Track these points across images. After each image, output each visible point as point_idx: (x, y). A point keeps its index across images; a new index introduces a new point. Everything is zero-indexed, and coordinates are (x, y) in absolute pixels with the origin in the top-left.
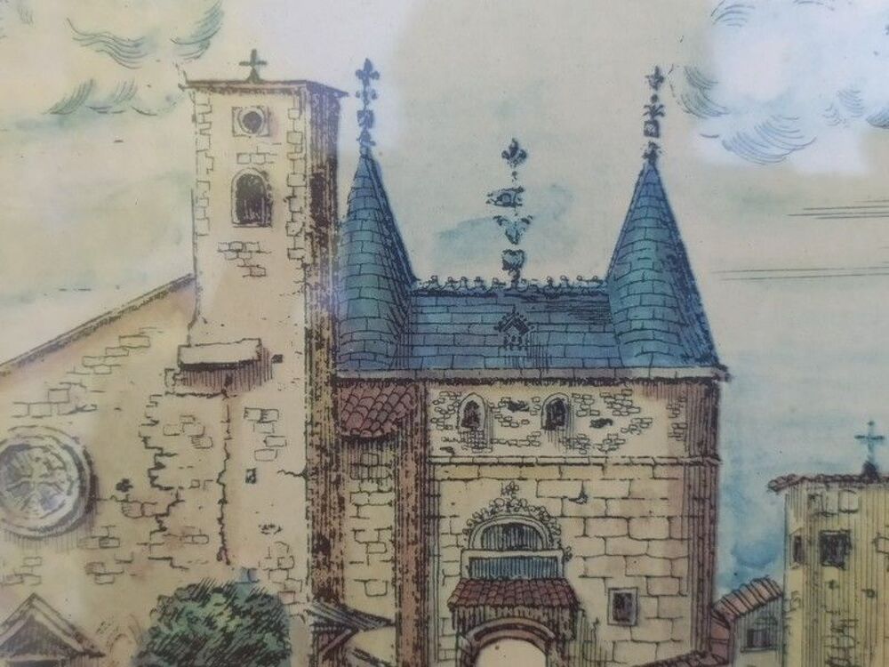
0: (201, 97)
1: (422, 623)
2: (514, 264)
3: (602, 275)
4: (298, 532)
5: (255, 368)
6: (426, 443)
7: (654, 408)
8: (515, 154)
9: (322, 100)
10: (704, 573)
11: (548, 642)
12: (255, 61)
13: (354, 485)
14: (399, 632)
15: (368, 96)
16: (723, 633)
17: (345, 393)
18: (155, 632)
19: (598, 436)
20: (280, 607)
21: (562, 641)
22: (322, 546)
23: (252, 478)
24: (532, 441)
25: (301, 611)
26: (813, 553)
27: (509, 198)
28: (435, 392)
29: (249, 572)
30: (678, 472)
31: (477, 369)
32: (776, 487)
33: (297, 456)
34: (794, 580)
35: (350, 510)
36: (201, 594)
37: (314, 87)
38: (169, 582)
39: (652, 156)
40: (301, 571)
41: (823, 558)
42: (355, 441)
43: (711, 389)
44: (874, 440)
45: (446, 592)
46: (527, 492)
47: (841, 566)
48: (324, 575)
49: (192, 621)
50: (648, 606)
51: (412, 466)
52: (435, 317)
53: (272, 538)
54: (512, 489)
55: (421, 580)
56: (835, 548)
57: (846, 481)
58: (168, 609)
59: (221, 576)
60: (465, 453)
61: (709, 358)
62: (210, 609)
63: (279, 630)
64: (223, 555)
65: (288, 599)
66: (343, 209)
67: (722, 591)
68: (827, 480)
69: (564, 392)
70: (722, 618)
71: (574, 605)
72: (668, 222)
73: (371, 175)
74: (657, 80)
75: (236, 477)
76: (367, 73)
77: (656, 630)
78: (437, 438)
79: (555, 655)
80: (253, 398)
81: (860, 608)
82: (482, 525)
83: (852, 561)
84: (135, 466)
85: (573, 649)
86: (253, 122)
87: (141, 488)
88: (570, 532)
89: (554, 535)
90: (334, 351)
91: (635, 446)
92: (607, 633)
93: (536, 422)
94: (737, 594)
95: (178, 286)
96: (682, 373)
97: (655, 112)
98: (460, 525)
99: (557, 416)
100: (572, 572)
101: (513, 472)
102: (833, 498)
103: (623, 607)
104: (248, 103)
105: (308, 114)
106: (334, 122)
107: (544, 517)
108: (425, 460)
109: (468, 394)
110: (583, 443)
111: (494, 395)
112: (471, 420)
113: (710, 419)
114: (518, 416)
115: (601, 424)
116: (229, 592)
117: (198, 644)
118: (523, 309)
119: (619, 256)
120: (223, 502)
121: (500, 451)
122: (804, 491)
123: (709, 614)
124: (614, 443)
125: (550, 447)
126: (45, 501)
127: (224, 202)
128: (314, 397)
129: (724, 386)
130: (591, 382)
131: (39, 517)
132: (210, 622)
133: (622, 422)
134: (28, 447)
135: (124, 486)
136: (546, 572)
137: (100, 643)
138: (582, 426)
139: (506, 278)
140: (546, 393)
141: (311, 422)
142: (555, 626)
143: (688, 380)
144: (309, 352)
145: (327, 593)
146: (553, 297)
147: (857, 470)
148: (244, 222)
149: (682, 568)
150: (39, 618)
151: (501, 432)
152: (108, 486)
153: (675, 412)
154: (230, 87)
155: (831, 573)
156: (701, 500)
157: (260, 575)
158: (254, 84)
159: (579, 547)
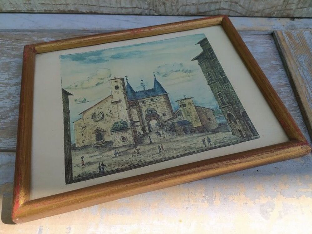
0: (110, 81)
1: (142, 121)
2: (144, 89)
3: (153, 88)
4: (127, 115)
5: (120, 101)
6: (139, 105)
7: (162, 97)
8: (142, 80)
9: (122, 79)
10: (172, 110)
11: (157, 120)
12: (115, 77)
13: (132, 110)
14: (140, 122)
15: (127, 78)
16: (175, 115)
17: (129, 102)
18: (112, 128)
19: (157, 101)
20: (126, 122)
21: (158, 119)
22: (130, 116)
23: (121, 111)
24: (150, 102)
25: (129, 122)
26: (182, 106)
27: (142, 84)
28: (139, 100)
29: (122, 120)
30: (166, 102)
31: (143, 98)
32: (176, 101)
33: (126, 108)
34: (181, 109)
35: (132, 112)
36: (117, 123)
37: (121, 78)
38: (113, 122)
39: (155, 78)
40: (128, 118)
41: (183, 107)
42: (131, 106)
43: (167, 95)
44: (185, 96)
45: (144, 117)
46: (151, 107)
47: (185, 107)
48: (130, 118)
49: (116, 125)
50: (166, 114)
51: (138, 107)
52: (137, 94)
53: (124, 116)
54: (149, 107)
55: (141, 117)
56: (184, 105)
57: (183, 100)
58: (113, 125)
59: (119, 120)
60: (143, 105)
61: (166, 92)
62: (118, 124)
63: (127, 125)
64: (119, 118)
65: (127, 121)
66: (126, 87)
67: (174, 111)
68: (181, 100)
69: (152, 98)
70: (175, 114)
71: (159, 115)
72: (158, 83)
73: (128, 84)
74: (154, 73)
75: (119, 112)
76: (126, 76)
77: (168, 116)
78: (140, 104)
79: (158, 121)
80: (120, 104)
81: (189, 110)
82: (147, 111)
83: (186, 106)
84: (108, 112)
85: (160, 119)
86: (116, 82)
87: (109, 114)
88: (156, 109)
89: (154, 110)
90: (127, 99)
91: (160, 101)
92: (163, 117)
93: (150, 101)
94: (175, 111)
95: (110, 96)
96: (164, 94)
97: (154, 75)
98: (144, 111)
99: (152, 100)
100: (157, 113)
101: (149, 105)
102: (182, 101)
103: (164, 115)
104: (115, 80)
105: (121, 80)
106: (124, 80)
107: (153, 108)
108: (139, 106)
109: (142, 100)
110: (155, 102)
111: (145, 99)
112: (143, 102)
113: (168, 97)
114: (148, 101)
115: (157, 100)
116: (120, 122)
117: (118, 128)
118: (146, 92)
119: (154, 86)
120: (118, 113)
121: (147, 104)
122: (179, 101)
123: (173, 114)
124: (158, 101)
125: (152, 102)
126: (98, 118)
127: (114, 88)
128: (126, 103)
129: (168, 94)
130: (154, 96)
131: (98, 119)
132: (118, 125)
133: (159, 99)
134: (96, 113)
135: (107, 114)
136: (154, 113)
137: (106, 130)
138: (155, 100)
139: (144, 90)
140: (150, 98)
141: (126, 105)
142: (157, 118)
143: (165, 94)
144: (125, 99)
145: (131, 120)
146: (149, 90)
147: (184, 99)
148: (116, 89)
149: (169, 110)
150: (99, 129)
151: (146, 102)
152: (105, 114)
153: (164, 97)
154: (113, 79)
155: (185, 108)
156: (169, 104)
157: (123, 119)
158: (115, 79)
159: (157, 110)
